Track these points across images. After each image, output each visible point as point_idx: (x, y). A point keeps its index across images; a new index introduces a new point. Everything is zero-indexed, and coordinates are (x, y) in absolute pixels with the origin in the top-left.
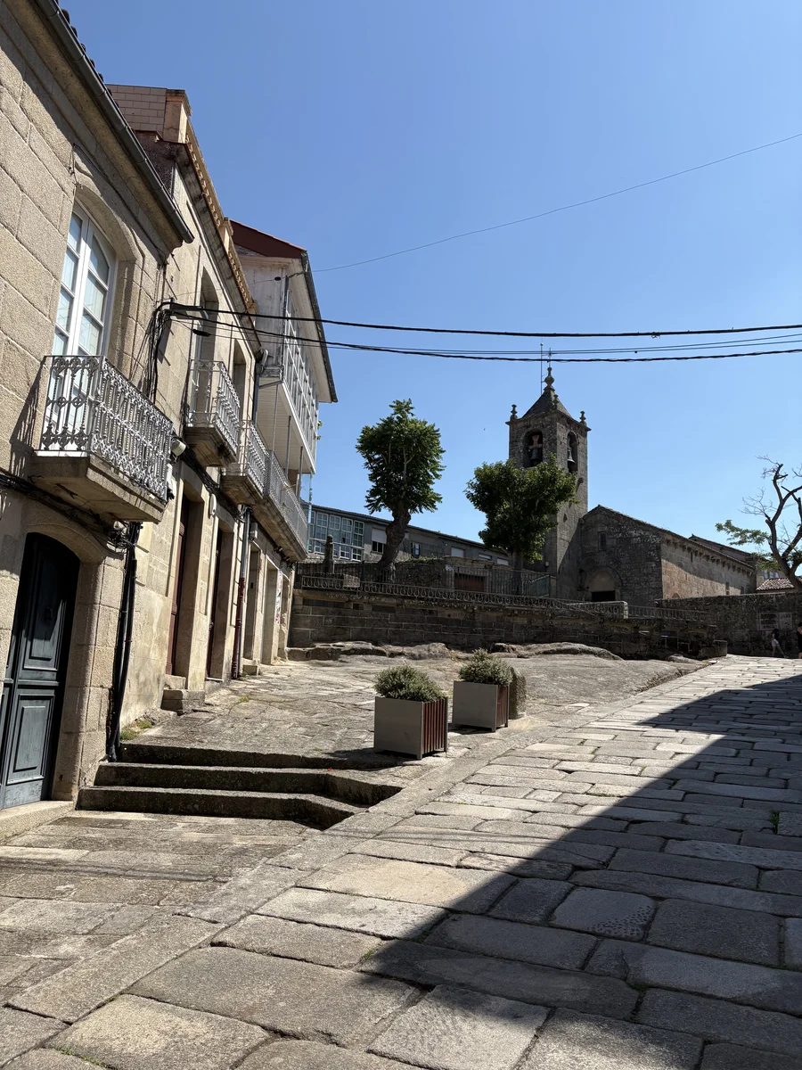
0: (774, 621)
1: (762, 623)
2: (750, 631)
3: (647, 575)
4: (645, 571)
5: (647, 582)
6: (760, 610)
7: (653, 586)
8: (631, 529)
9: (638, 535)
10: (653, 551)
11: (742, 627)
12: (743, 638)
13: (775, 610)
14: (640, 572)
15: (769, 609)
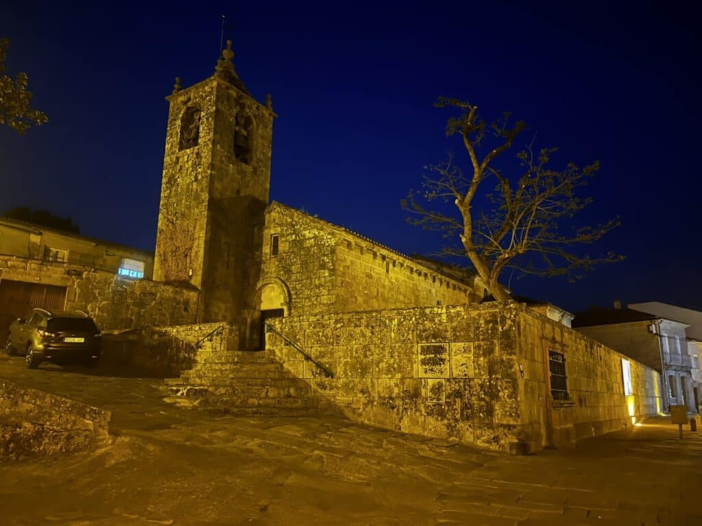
0: (443, 360)
1: (424, 362)
2: (402, 379)
3: (317, 287)
4: (317, 282)
5: (318, 296)
6: (420, 337)
7: (325, 302)
8: (305, 229)
9: (312, 236)
10: (327, 255)
11: (390, 370)
12: (391, 391)
13: (445, 338)
14: (311, 283)
15: (435, 337)
